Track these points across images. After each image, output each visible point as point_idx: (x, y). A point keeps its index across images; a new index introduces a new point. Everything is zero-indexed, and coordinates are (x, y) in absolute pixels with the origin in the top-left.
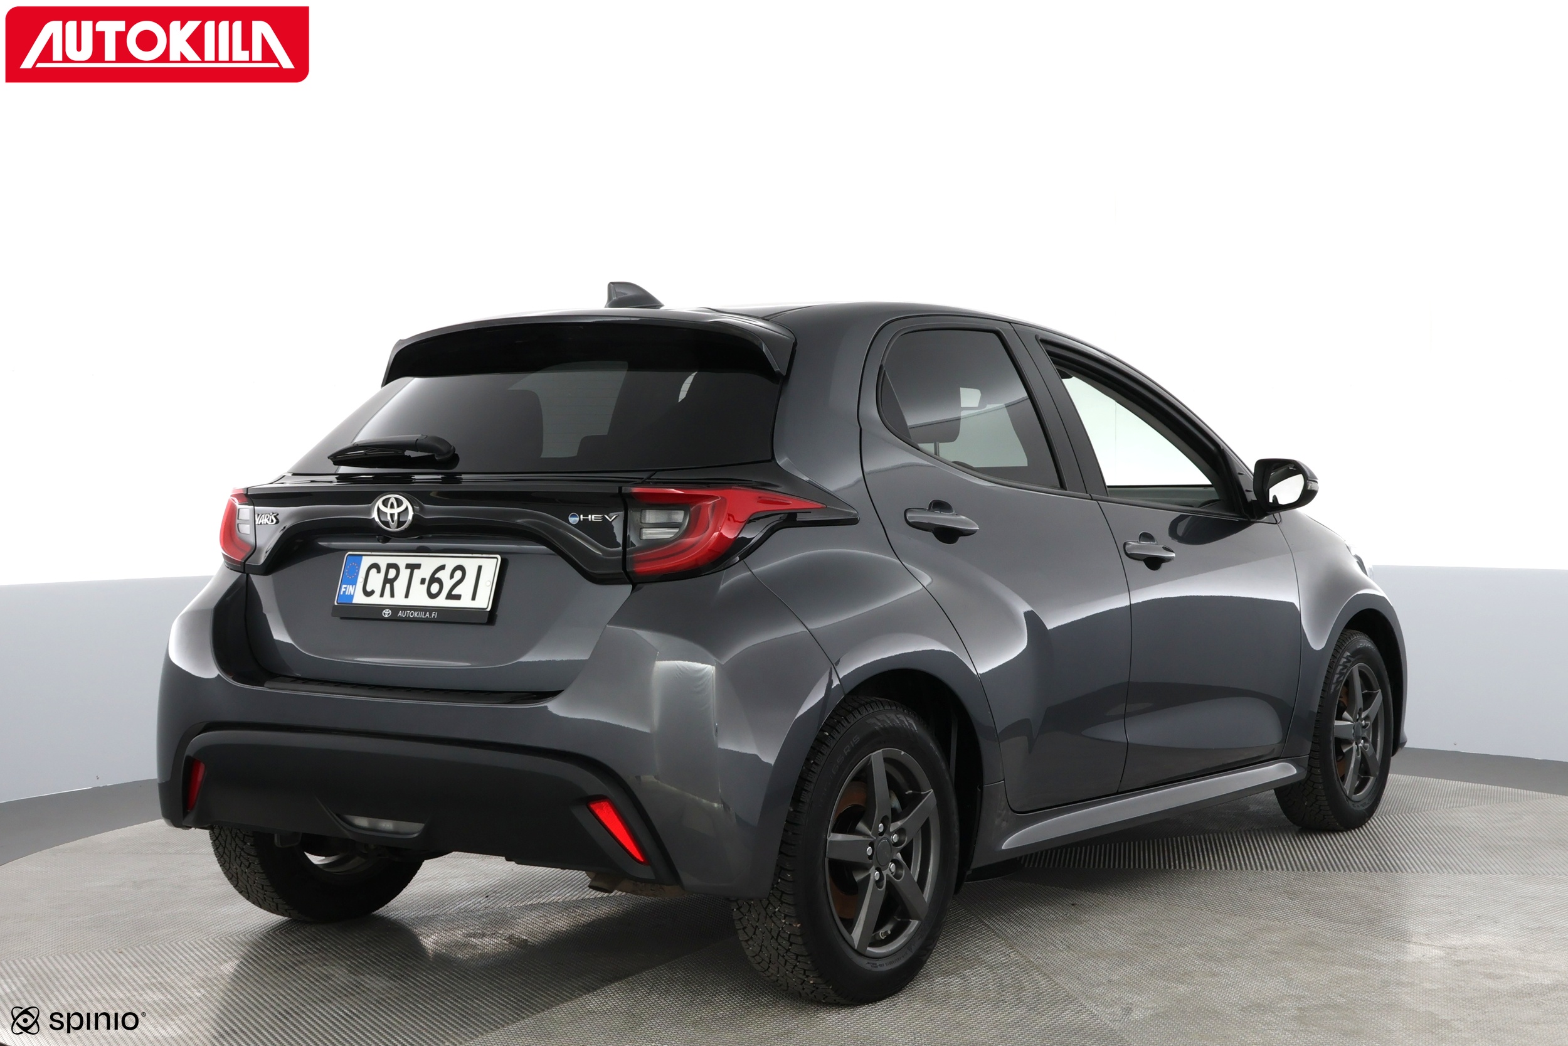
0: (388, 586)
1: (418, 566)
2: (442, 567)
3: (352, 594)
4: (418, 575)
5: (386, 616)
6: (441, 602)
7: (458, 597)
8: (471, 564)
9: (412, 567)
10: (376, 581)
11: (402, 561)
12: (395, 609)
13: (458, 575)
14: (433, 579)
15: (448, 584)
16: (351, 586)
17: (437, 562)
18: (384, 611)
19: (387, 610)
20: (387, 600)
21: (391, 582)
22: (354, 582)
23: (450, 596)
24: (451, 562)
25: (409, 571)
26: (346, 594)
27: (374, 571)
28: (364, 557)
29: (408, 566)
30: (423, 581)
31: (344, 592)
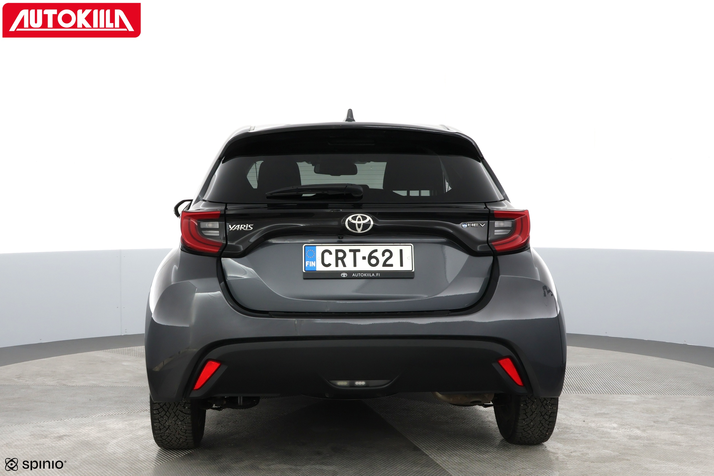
0: (340, 261)
1: (359, 251)
2: (376, 251)
3: (315, 266)
4: (359, 255)
5: (344, 276)
6: (380, 267)
7: (391, 265)
8: (395, 249)
9: (355, 251)
10: (330, 259)
11: (346, 248)
12: (350, 273)
13: (387, 254)
14: (370, 257)
15: (382, 260)
16: (312, 262)
17: (371, 248)
18: (342, 274)
19: (344, 273)
20: (341, 268)
21: (342, 259)
22: (314, 260)
23: (385, 265)
24: (381, 248)
25: (352, 253)
26: (310, 266)
27: (326, 254)
28: (317, 247)
29: (351, 251)
30: (364, 258)
31: (308, 265)
